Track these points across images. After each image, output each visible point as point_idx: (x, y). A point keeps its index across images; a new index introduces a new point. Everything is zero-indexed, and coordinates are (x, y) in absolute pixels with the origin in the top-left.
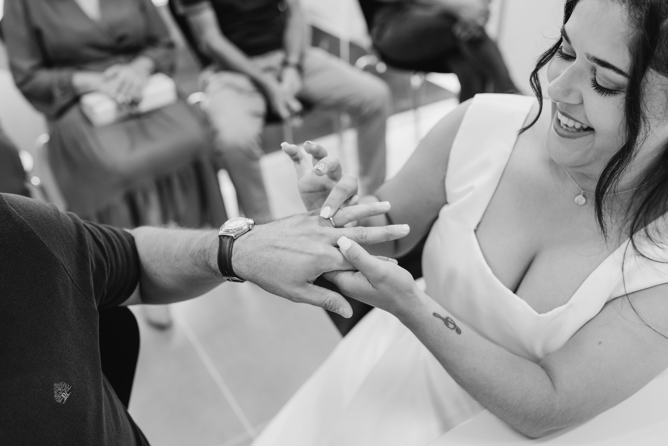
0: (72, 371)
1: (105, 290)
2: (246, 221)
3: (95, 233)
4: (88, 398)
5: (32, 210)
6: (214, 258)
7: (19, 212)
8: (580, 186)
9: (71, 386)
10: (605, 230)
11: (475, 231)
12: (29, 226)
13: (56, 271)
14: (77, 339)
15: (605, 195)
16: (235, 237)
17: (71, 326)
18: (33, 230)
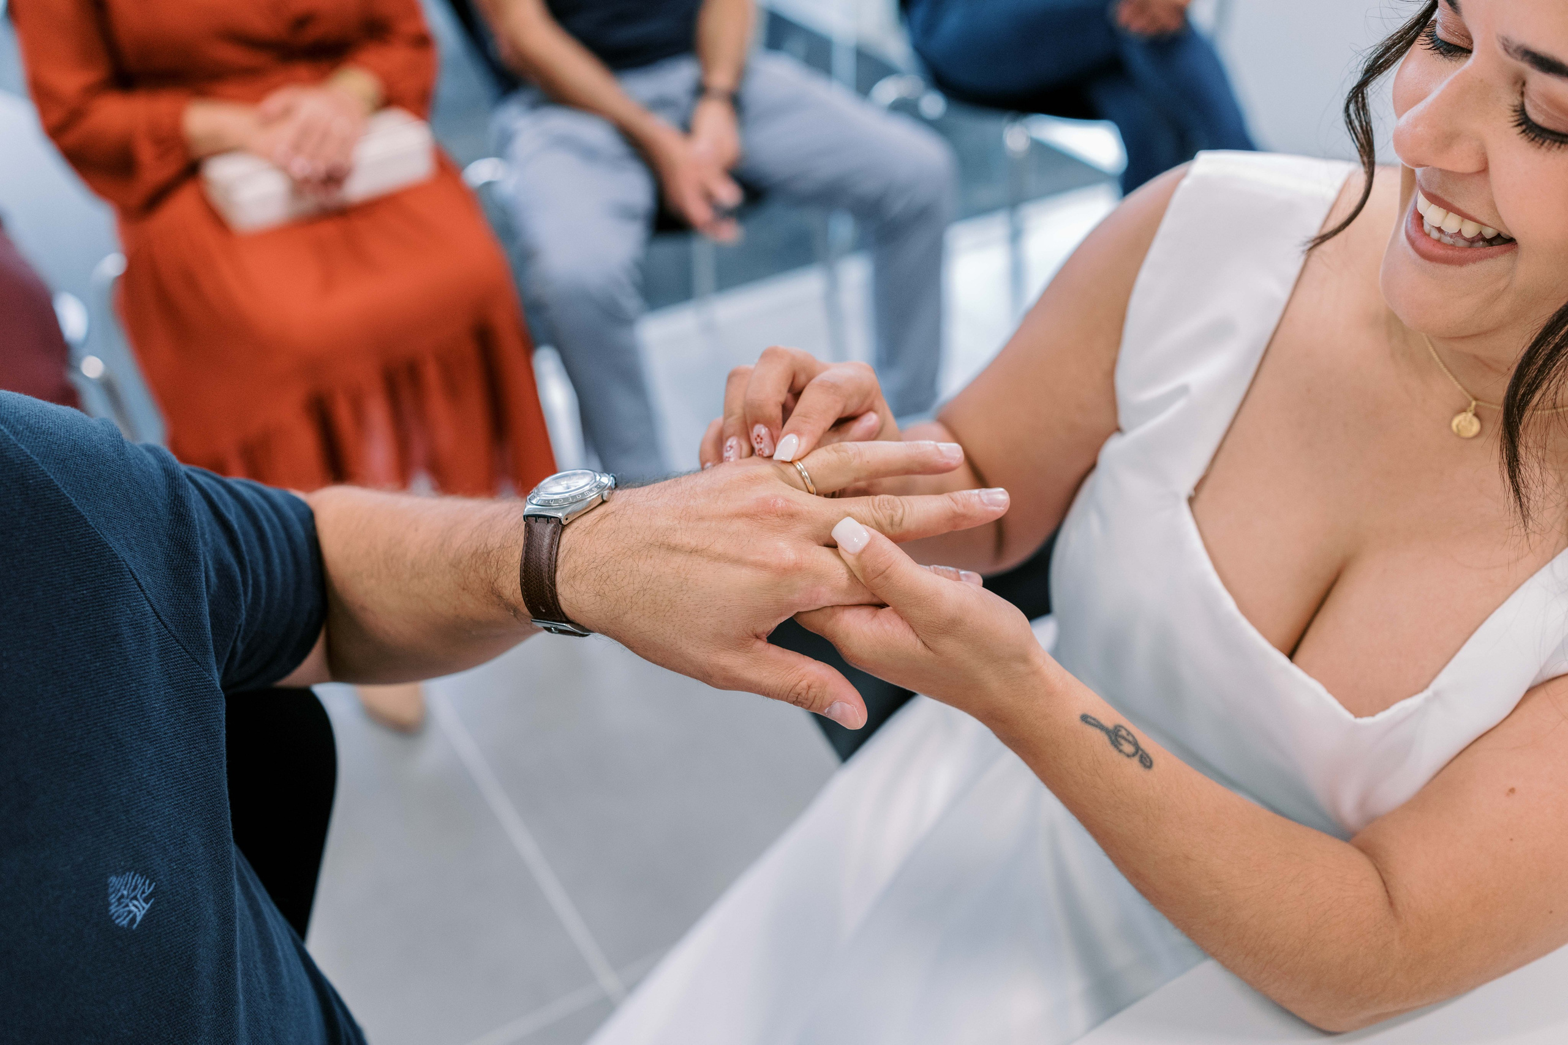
0: (158, 844)
1: (239, 643)
2: (595, 479)
3: (214, 496)
4: (198, 915)
5: (50, 431)
6: (510, 572)
7: (18, 435)
8: (1466, 390)
9: (154, 884)
10: (1524, 500)
11: (1191, 501)
12: (42, 471)
13: (115, 587)
14: (169, 762)
15: (1527, 414)
16: (567, 519)
17: (154, 730)
18: (52, 480)
